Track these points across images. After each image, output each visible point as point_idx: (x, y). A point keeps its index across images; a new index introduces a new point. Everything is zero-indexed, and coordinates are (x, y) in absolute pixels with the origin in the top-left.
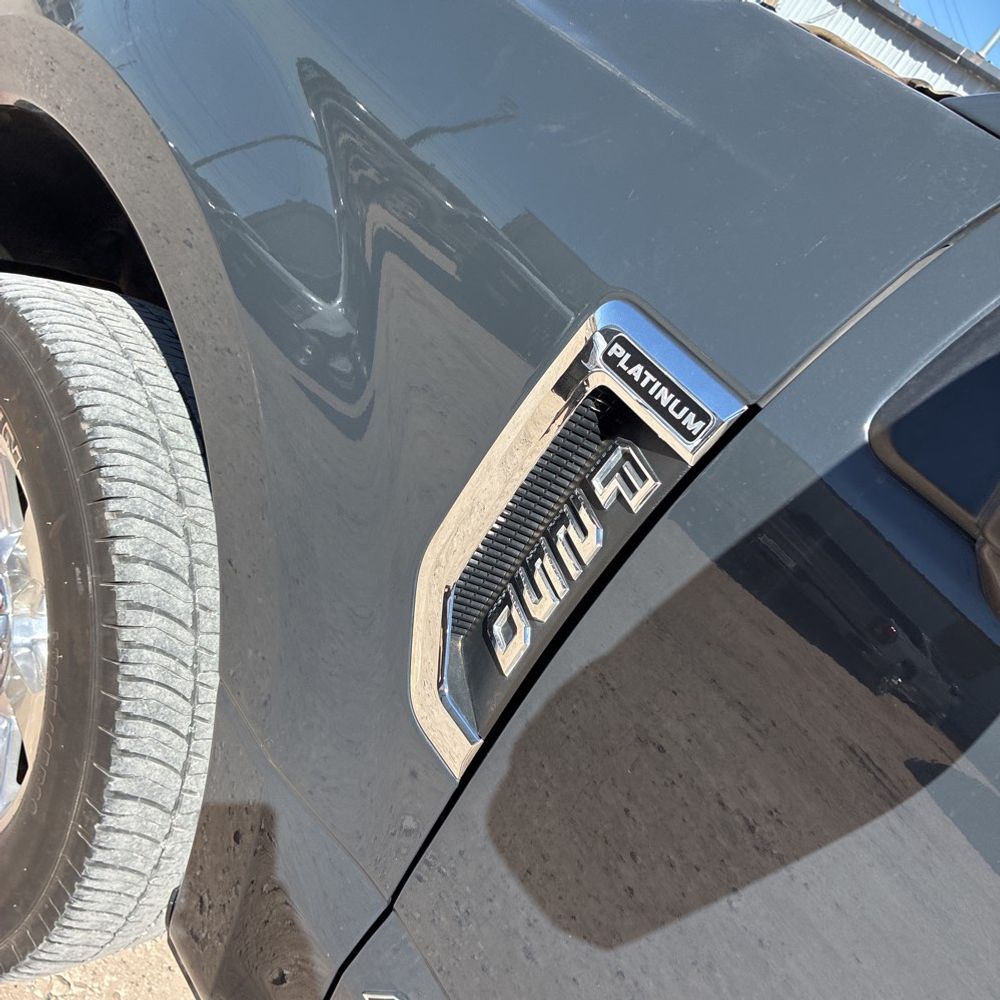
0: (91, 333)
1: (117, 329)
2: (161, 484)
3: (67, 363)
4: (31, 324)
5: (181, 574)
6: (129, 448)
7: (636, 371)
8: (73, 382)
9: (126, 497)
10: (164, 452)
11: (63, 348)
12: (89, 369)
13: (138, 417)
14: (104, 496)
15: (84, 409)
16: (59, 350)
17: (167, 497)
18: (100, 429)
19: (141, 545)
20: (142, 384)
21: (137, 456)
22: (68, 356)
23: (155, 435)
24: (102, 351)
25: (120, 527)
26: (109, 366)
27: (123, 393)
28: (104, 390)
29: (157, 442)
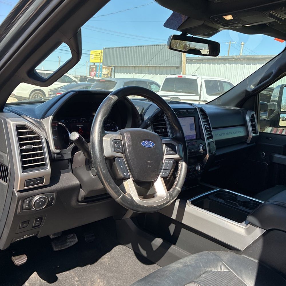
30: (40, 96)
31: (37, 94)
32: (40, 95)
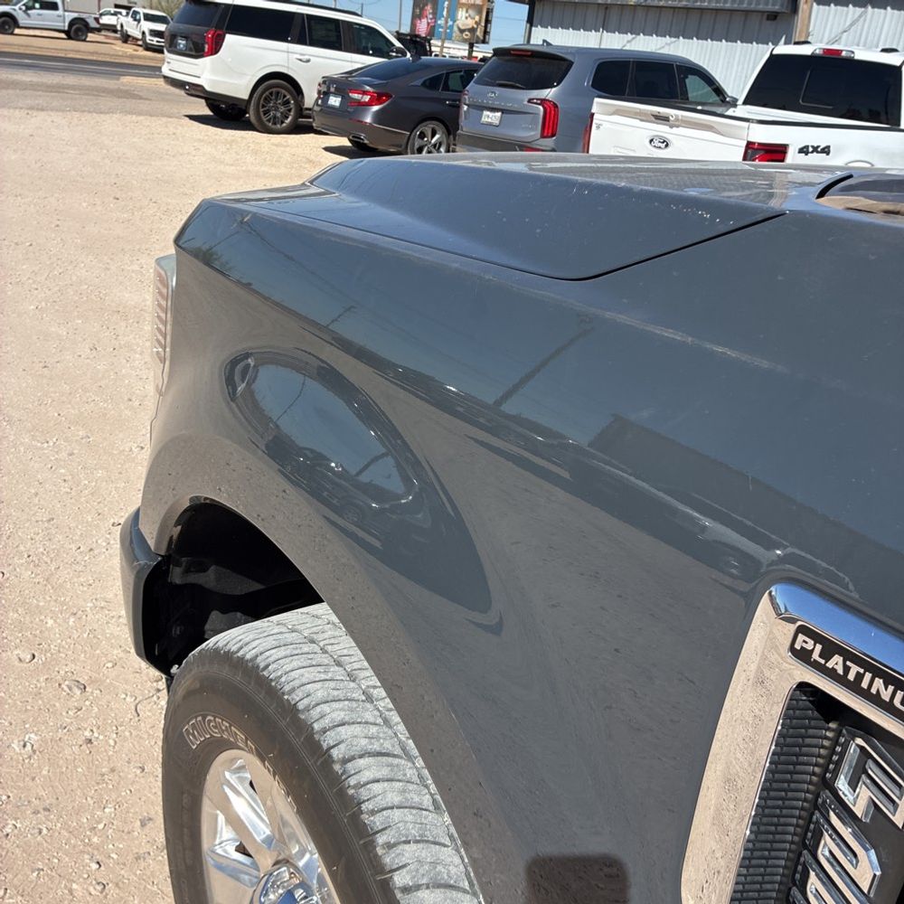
0: (319, 669)
1: (339, 653)
2: (416, 799)
3: (308, 709)
4: (271, 680)
5: (461, 885)
6: (378, 775)
7: (836, 662)
8: (316, 726)
9: (390, 826)
10: (410, 765)
11: (301, 695)
12: (326, 708)
13: (378, 738)
14: (371, 832)
15: (332, 750)
16: (298, 699)
17: (426, 810)
18: (349, 765)
19: (417, 870)
20: (372, 702)
21: (388, 780)
22: (306, 701)
23: (398, 751)
24: (332, 684)
25: (393, 858)
26: (341, 697)
27: (359, 720)
28: (343, 724)
29: (401, 758)
30: (285, 96)
31: (274, 90)
32: (283, 91)
